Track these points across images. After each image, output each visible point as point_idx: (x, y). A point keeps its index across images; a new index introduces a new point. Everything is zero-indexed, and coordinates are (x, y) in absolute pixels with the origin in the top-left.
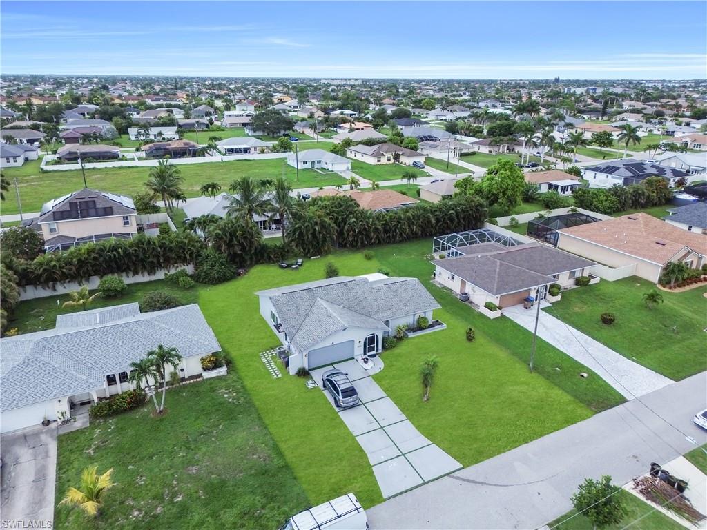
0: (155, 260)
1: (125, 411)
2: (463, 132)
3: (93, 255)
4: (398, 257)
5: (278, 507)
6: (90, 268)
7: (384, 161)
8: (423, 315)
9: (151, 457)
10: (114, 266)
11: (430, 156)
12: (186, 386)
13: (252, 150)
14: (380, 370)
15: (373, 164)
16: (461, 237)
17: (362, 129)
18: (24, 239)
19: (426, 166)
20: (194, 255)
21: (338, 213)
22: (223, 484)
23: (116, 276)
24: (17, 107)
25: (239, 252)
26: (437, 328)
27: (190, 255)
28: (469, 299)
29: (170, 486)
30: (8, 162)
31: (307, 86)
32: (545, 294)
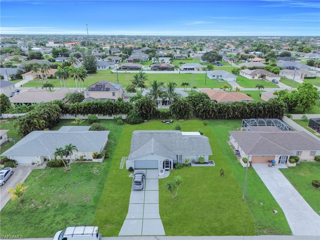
0: (111, 111)
1: (58, 166)
2: (317, 65)
3: (90, 106)
4: (222, 126)
5: (77, 222)
6: (87, 110)
7: (256, 78)
8: (202, 157)
9: (51, 186)
10: (95, 111)
11: (286, 77)
12: (85, 163)
13: (195, 69)
14: (164, 177)
15: (250, 79)
16: (256, 121)
17: (259, 61)
18: (77, 97)
19: (279, 82)
20: (126, 111)
21: (196, 101)
22: (67, 205)
23: (94, 115)
24: (119, 48)
25: (145, 113)
26: (209, 165)
27: (125, 111)
28: (239, 154)
29: (50, 199)
30: (103, 68)
31: (247, 40)
32: (286, 161)
